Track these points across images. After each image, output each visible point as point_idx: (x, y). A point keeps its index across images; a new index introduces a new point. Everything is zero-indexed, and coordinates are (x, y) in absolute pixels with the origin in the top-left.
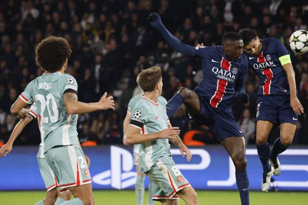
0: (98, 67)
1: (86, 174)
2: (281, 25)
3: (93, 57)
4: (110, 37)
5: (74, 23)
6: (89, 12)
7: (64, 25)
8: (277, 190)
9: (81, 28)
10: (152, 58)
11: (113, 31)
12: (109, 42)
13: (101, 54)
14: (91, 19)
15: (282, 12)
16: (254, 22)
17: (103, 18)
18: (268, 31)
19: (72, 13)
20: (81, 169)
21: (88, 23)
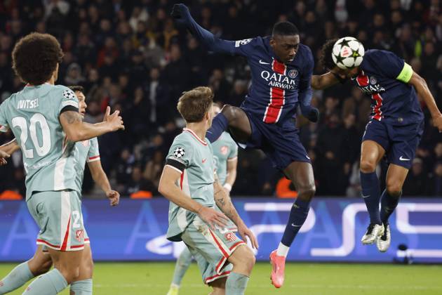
0: (154, 85)
1: (78, 237)
2: (416, 24)
3: (147, 71)
4: (171, 42)
5: (119, 21)
6: (141, 6)
7: (105, 24)
8: (411, 262)
9: (130, 29)
10: (232, 71)
11: (175, 33)
12: (169, 49)
13: (158, 67)
14: (144, 16)
15: (418, 6)
16: (378, 20)
17: (161, 14)
18: (398, 32)
19: (117, 7)
20: (72, 230)
21: (140, 22)
